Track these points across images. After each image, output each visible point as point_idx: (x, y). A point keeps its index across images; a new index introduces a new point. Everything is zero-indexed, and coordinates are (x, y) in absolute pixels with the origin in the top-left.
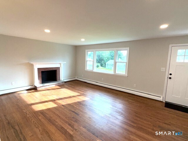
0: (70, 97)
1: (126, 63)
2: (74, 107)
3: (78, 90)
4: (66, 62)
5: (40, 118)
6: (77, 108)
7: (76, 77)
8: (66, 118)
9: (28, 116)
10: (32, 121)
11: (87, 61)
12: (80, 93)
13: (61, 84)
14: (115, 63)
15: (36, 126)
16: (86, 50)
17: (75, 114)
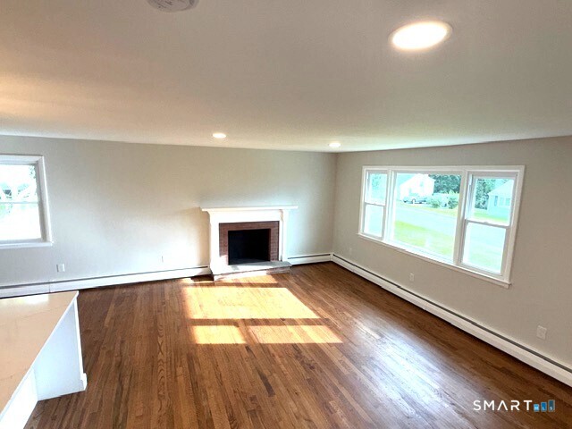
0: (281, 322)
1: (508, 229)
2: (275, 362)
3: (320, 301)
4: (297, 207)
5: (180, 370)
6: (283, 367)
7: (332, 253)
8: (235, 392)
9: (160, 356)
10: (161, 375)
11: (366, 204)
12: (318, 314)
13: (281, 271)
14: (463, 224)
15: (161, 393)
16: (365, 169)
17: (264, 388)
